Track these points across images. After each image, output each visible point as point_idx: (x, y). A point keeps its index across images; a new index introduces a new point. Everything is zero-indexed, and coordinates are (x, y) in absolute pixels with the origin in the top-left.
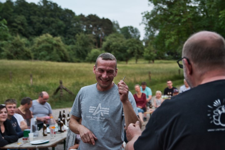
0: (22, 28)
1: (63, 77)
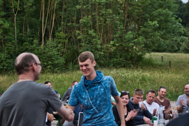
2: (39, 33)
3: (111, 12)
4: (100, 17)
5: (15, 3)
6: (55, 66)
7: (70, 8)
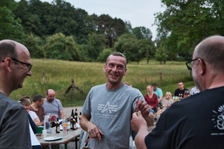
0: (35, 27)
1: (75, 76)
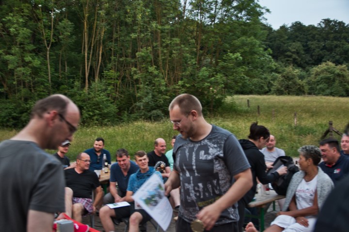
2: (81, 72)
3: (178, 42)
4: (164, 48)
5: (47, 33)
6: (104, 116)
7: (123, 38)
